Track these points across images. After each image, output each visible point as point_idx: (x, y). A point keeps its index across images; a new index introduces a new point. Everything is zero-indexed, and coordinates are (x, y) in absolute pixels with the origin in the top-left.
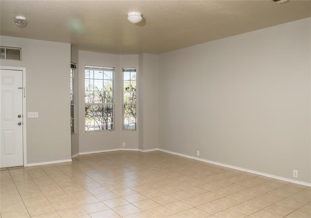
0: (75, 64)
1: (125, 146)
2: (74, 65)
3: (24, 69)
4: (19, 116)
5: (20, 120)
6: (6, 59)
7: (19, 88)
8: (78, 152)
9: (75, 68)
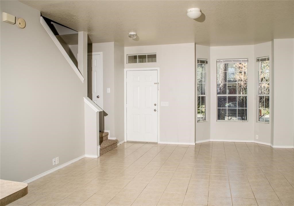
0: (206, 60)
1: (258, 139)
2: (204, 61)
3: (158, 69)
4: (155, 105)
5: (156, 107)
6: (148, 62)
7: (155, 83)
8: (209, 138)
9: (206, 63)
